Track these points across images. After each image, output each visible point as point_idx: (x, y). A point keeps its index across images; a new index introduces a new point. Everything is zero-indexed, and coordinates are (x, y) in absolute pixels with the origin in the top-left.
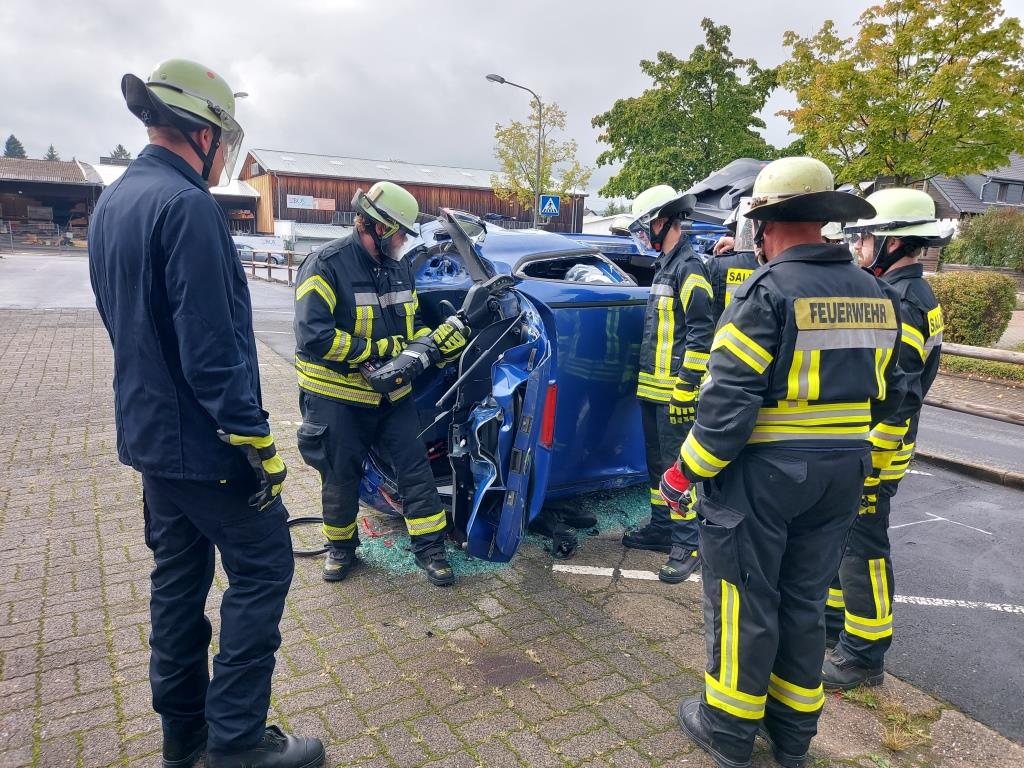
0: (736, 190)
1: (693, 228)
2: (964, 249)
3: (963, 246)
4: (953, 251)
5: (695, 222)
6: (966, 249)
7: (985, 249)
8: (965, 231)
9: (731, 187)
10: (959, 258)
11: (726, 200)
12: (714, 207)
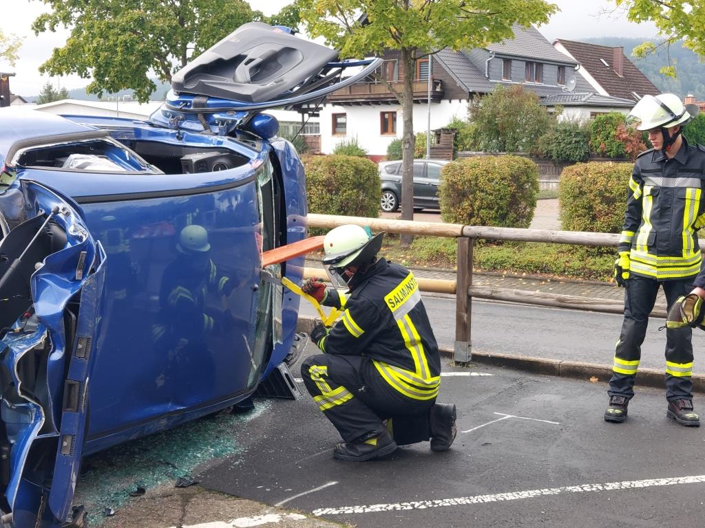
0: (251, 60)
1: (209, 105)
2: (477, 134)
3: (476, 130)
4: (466, 136)
5: (210, 98)
6: (480, 134)
7: (498, 133)
8: (476, 114)
9: (245, 56)
10: (474, 145)
11: (242, 71)
12: (229, 80)
